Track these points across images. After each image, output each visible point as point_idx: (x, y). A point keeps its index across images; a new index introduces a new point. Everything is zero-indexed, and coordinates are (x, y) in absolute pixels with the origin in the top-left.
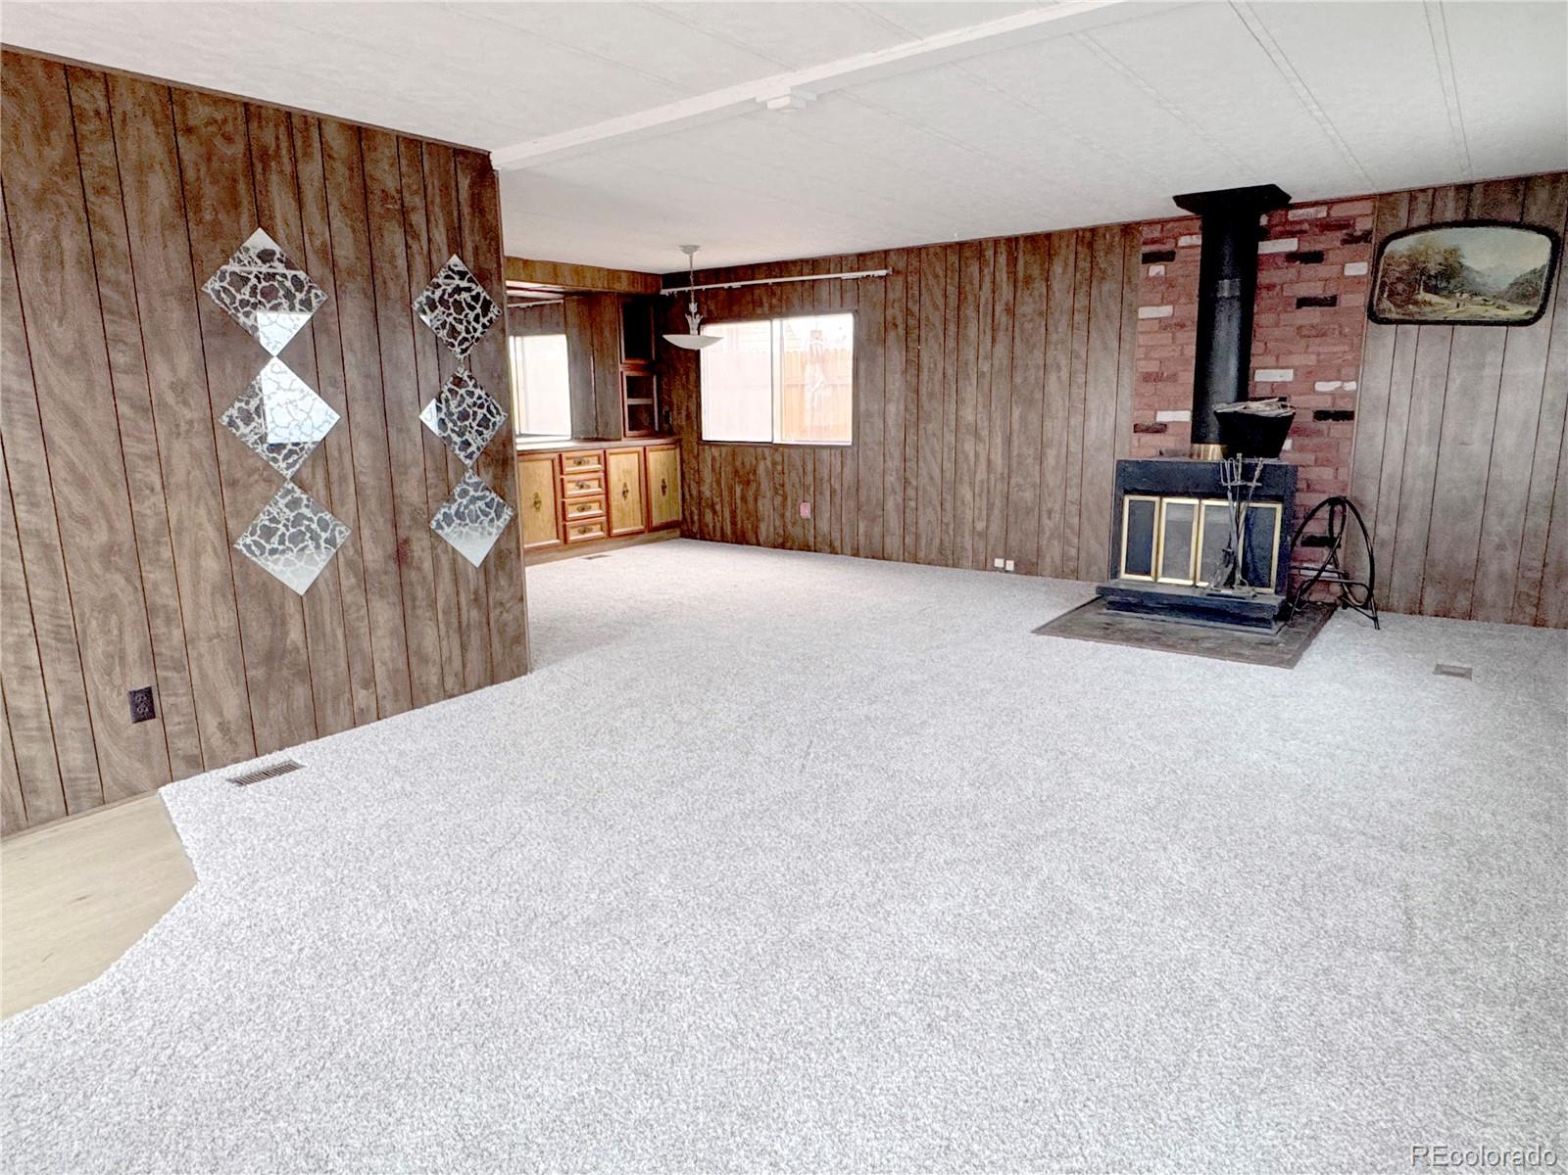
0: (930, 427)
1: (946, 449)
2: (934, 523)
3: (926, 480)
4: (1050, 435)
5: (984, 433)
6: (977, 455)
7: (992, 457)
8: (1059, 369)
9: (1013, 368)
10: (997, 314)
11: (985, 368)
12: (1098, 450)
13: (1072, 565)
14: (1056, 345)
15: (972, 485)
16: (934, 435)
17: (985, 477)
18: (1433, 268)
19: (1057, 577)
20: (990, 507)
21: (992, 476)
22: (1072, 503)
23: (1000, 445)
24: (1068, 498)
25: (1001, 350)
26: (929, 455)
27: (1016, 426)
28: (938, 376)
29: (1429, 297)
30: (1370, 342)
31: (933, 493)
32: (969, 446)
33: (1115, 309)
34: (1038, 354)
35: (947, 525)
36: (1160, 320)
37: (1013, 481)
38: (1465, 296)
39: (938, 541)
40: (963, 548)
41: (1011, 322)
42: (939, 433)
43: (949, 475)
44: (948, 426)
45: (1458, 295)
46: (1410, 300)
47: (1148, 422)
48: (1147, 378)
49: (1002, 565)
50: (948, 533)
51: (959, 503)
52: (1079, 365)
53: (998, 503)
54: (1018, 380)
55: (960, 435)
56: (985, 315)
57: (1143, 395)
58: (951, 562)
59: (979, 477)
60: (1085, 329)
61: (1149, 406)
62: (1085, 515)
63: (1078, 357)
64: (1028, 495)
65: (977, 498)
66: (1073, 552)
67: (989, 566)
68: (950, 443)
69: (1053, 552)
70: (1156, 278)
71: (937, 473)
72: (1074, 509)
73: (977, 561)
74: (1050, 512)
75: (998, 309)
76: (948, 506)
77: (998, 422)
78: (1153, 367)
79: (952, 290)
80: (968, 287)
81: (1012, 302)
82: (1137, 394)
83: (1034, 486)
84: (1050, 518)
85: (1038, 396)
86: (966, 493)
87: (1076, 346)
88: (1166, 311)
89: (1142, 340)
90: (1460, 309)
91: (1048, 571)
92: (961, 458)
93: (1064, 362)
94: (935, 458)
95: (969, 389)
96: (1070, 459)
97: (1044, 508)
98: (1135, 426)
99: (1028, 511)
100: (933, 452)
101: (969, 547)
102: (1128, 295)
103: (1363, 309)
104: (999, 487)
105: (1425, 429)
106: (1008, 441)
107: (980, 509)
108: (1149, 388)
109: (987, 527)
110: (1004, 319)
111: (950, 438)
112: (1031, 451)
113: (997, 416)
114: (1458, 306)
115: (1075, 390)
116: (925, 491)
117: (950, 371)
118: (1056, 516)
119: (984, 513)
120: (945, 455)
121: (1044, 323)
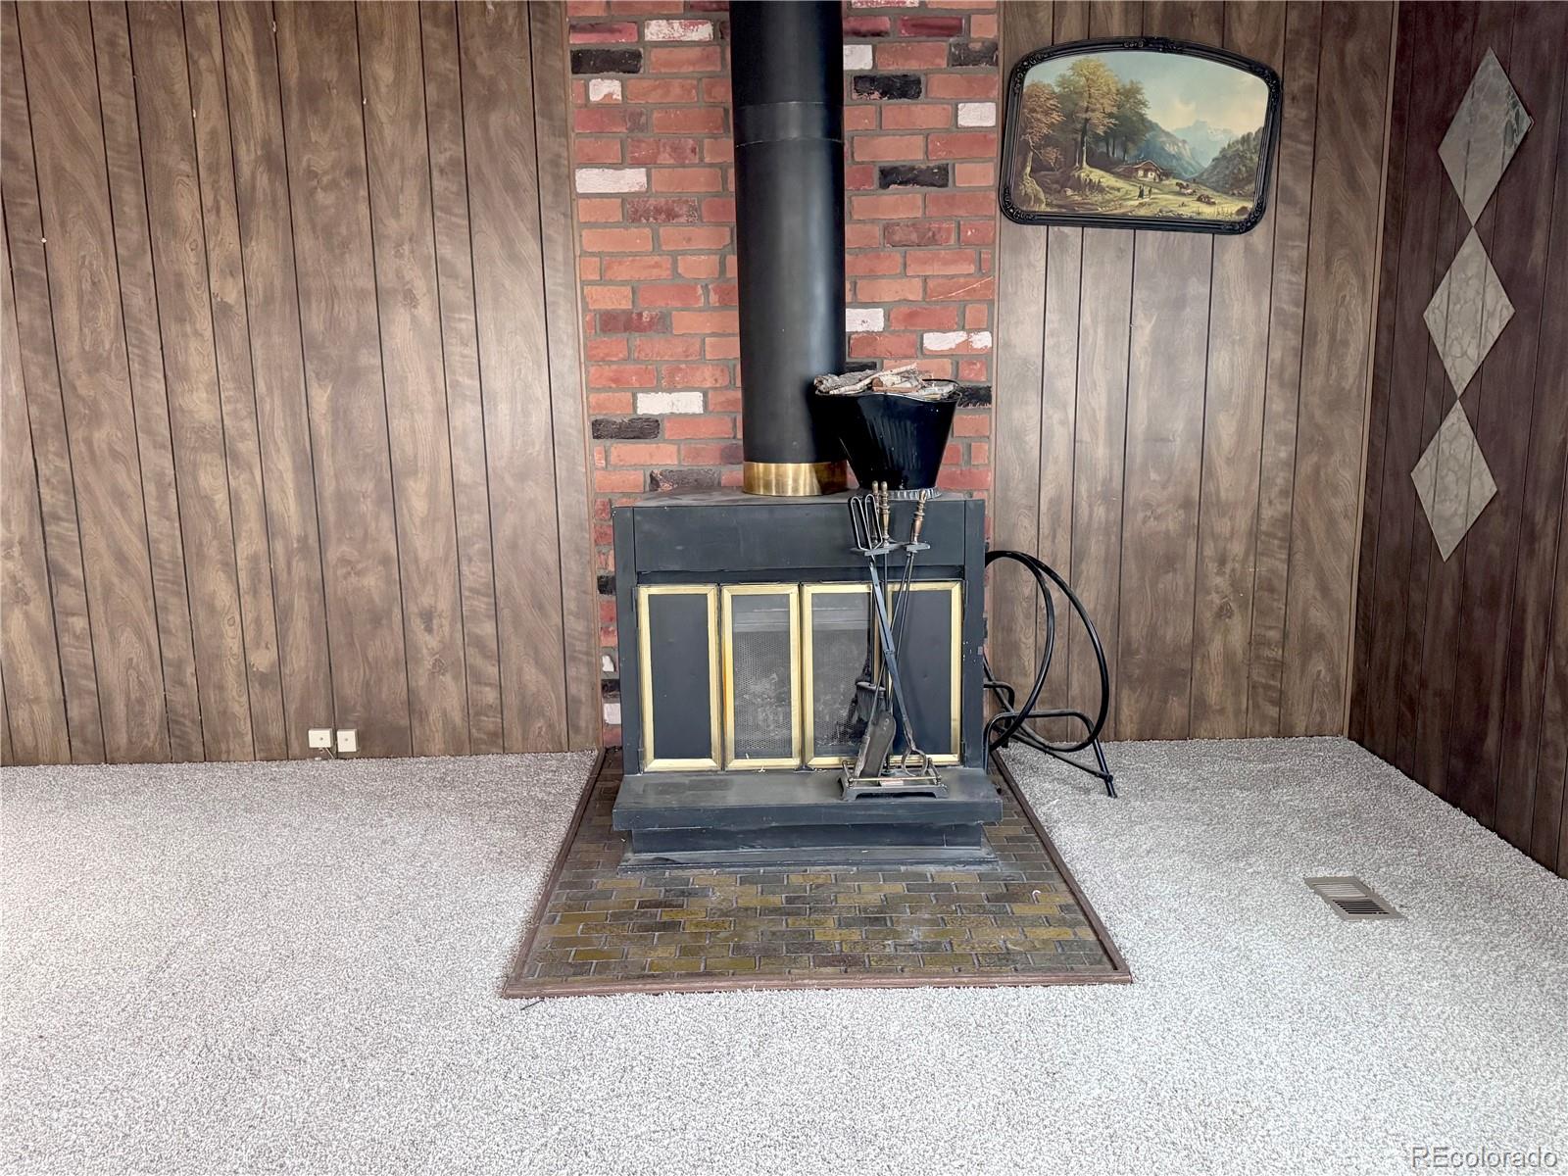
0: (100, 436)
1: (150, 488)
2: (144, 666)
3: (108, 563)
4: (409, 449)
5: (247, 447)
6: (232, 499)
7: (275, 500)
8: (411, 300)
9: (298, 296)
10: (245, 170)
11: (231, 294)
12: (522, 477)
13: (490, 722)
14: (399, 245)
15: (230, 568)
16: (115, 455)
17: (262, 546)
18: (1100, 123)
19: (458, 753)
20: (282, 616)
21: (279, 546)
22: (476, 592)
23: (289, 477)
24: (466, 584)
25: (263, 254)
26: (106, 504)
27: (323, 428)
28: (108, 313)
29: (1096, 175)
30: (1006, 258)
31: (130, 594)
32: (210, 478)
33: (523, 174)
34: (356, 264)
35: (179, 665)
36: (624, 197)
37: (332, 555)
38: (1151, 176)
39: (158, 702)
40: (224, 713)
41: (281, 191)
42: (127, 450)
43: (168, 547)
44: (149, 432)
45: (1141, 173)
46: (1068, 181)
47: (619, 415)
48: (610, 323)
49: (327, 743)
50: (182, 684)
51: (201, 615)
52: (457, 294)
53: (301, 605)
54: (316, 322)
55: (184, 455)
56: (214, 169)
57: (604, 360)
58: (198, 749)
59: (244, 549)
60: (464, 211)
61: (616, 380)
62: (506, 613)
63: (453, 275)
64: (372, 582)
65: (247, 599)
66: (490, 696)
67: (295, 748)
68: (162, 475)
69: (446, 699)
70: (606, 107)
71: (135, 548)
72: (482, 604)
73: (266, 739)
74: (428, 617)
75: (247, 156)
76: (175, 620)
77: (279, 423)
78: (618, 300)
79: (118, 104)
80: (160, 99)
81: (278, 141)
82: (591, 357)
83: (385, 561)
84: (429, 630)
85: (368, 359)
86: (217, 586)
87: (446, 251)
88: (632, 180)
89: (590, 240)
90: (1146, 200)
91: (438, 743)
92: (193, 508)
93: (420, 286)
94: (124, 509)
95: (193, 344)
96: (461, 499)
97: (413, 609)
98: (595, 424)
99: (377, 619)
100: (119, 496)
101: (239, 708)
102: (549, 143)
103: (993, 195)
104: (299, 568)
105: (1101, 416)
106: (308, 465)
107: (258, 621)
108: (616, 344)
109: (281, 660)
110: (263, 180)
111: (158, 461)
112: (369, 486)
113: (274, 407)
114: (1141, 195)
115: (455, 349)
116: (108, 590)
117: (138, 301)
118: (444, 625)
119: (269, 629)
120: (151, 503)
121: (363, 193)
